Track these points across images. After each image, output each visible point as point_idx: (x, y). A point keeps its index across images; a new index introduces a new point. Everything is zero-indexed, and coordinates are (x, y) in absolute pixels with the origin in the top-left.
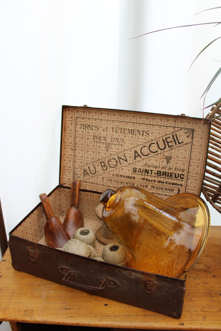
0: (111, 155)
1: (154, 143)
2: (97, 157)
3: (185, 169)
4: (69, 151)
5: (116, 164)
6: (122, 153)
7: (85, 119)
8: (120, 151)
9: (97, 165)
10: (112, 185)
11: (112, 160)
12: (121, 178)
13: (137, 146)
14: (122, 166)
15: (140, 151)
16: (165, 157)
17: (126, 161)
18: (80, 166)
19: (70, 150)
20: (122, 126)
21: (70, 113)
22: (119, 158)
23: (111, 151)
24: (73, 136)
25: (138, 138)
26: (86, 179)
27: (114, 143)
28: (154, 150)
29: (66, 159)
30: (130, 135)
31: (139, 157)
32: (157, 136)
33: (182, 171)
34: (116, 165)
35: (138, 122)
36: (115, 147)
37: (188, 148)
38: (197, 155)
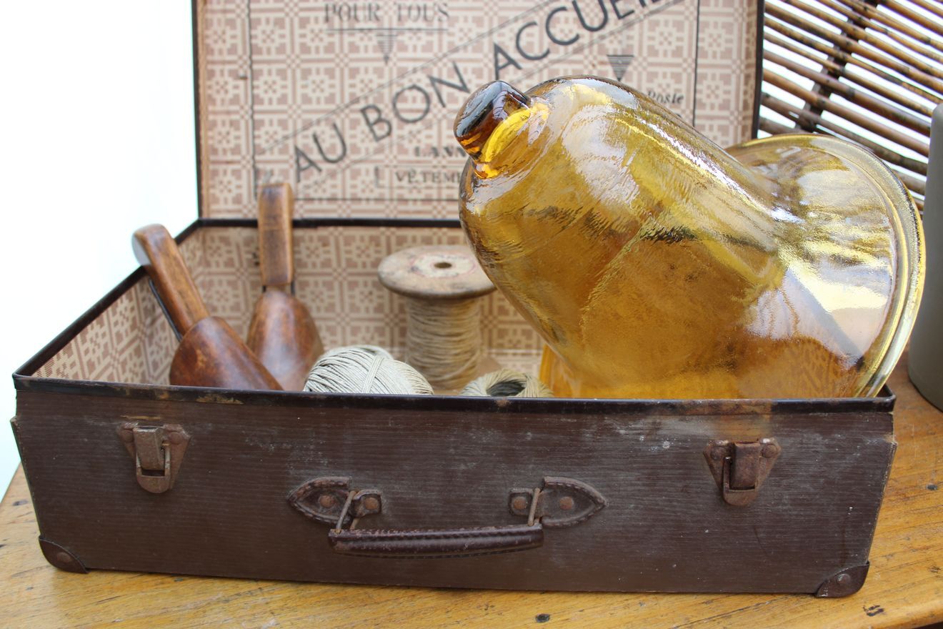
0: (403, 73)
1: (563, 9)
2: (348, 91)
3: (684, 93)
4: (226, 83)
5: (423, 106)
6: (445, 60)
8: (436, 55)
9: (347, 122)
10: (415, 195)
11: (408, 94)
12: (449, 158)
13: (502, 26)
15: (513, 43)
16: (608, 56)
17: (463, 87)
18: (279, 137)
19: (230, 80)
22: (434, 81)
23: (400, 60)
24: (239, 22)
26: (307, 187)
27: (409, 24)
28: (566, 35)
29: (219, 118)
31: (511, 67)
33: (673, 102)
34: (427, 111)
36: (414, 41)
37: (687, 13)
38: (719, 36)
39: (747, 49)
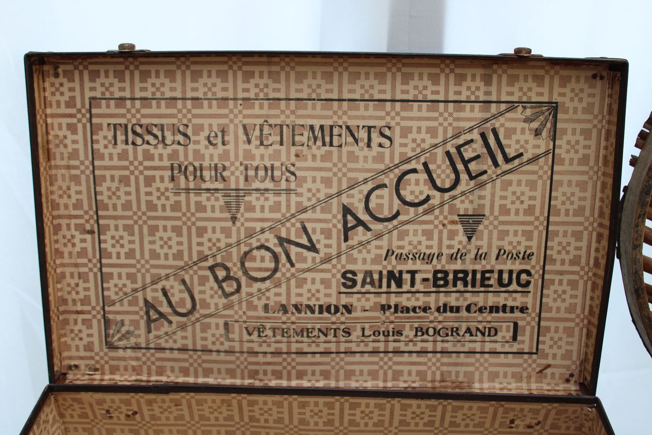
0: (250, 234)
1: (414, 171)
2: (195, 249)
3: (534, 250)
4: (73, 237)
5: (272, 265)
6: (293, 220)
7: (128, 103)
8: (283, 215)
9: (196, 277)
10: (265, 348)
11: (255, 252)
12: (297, 315)
13: (351, 188)
14: (299, 270)
15: (363, 205)
16: (459, 215)
17: (312, 248)
18: (128, 290)
19: (77, 234)
20: (282, 115)
21: (62, 85)
22: (281, 241)
23: (247, 220)
24: (83, 178)
25: (352, 157)
26: (159, 337)
27: (257, 185)
28: (417, 197)
29: (68, 271)
30: (319, 150)
31: (360, 228)
32: (423, 141)
33: (523, 258)
34: (276, 270)
35: (346, 96)
36: (262, 200)
37: (541, 173)
38: (573, 194)
39: (601, 208)
